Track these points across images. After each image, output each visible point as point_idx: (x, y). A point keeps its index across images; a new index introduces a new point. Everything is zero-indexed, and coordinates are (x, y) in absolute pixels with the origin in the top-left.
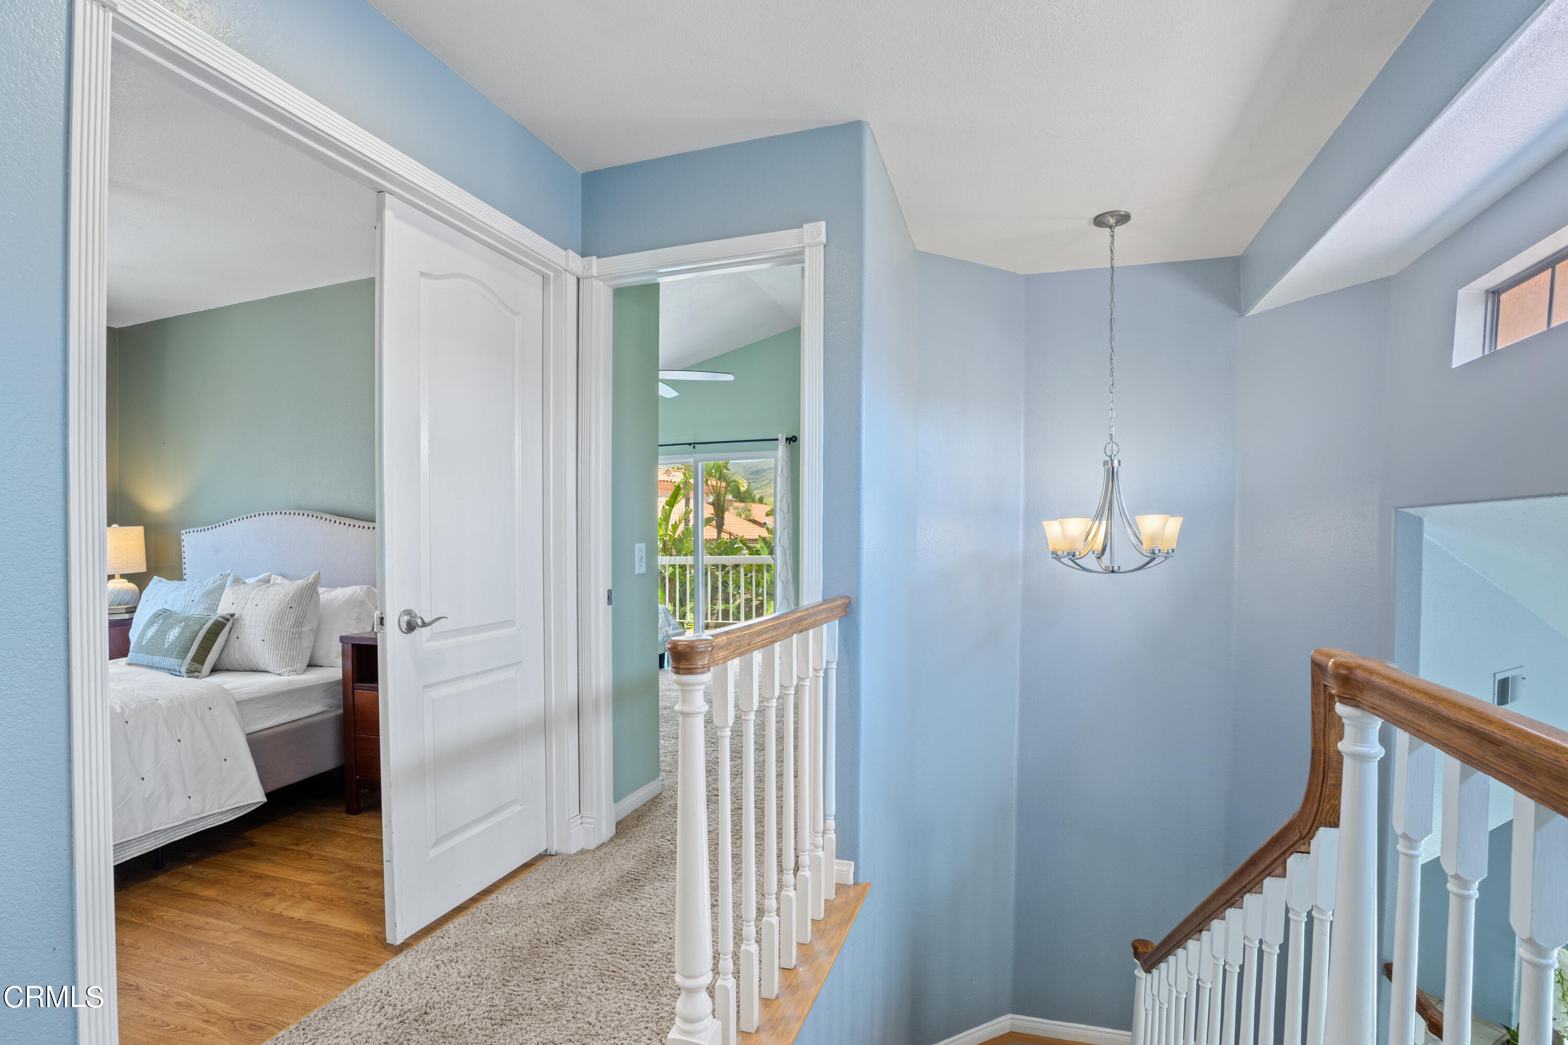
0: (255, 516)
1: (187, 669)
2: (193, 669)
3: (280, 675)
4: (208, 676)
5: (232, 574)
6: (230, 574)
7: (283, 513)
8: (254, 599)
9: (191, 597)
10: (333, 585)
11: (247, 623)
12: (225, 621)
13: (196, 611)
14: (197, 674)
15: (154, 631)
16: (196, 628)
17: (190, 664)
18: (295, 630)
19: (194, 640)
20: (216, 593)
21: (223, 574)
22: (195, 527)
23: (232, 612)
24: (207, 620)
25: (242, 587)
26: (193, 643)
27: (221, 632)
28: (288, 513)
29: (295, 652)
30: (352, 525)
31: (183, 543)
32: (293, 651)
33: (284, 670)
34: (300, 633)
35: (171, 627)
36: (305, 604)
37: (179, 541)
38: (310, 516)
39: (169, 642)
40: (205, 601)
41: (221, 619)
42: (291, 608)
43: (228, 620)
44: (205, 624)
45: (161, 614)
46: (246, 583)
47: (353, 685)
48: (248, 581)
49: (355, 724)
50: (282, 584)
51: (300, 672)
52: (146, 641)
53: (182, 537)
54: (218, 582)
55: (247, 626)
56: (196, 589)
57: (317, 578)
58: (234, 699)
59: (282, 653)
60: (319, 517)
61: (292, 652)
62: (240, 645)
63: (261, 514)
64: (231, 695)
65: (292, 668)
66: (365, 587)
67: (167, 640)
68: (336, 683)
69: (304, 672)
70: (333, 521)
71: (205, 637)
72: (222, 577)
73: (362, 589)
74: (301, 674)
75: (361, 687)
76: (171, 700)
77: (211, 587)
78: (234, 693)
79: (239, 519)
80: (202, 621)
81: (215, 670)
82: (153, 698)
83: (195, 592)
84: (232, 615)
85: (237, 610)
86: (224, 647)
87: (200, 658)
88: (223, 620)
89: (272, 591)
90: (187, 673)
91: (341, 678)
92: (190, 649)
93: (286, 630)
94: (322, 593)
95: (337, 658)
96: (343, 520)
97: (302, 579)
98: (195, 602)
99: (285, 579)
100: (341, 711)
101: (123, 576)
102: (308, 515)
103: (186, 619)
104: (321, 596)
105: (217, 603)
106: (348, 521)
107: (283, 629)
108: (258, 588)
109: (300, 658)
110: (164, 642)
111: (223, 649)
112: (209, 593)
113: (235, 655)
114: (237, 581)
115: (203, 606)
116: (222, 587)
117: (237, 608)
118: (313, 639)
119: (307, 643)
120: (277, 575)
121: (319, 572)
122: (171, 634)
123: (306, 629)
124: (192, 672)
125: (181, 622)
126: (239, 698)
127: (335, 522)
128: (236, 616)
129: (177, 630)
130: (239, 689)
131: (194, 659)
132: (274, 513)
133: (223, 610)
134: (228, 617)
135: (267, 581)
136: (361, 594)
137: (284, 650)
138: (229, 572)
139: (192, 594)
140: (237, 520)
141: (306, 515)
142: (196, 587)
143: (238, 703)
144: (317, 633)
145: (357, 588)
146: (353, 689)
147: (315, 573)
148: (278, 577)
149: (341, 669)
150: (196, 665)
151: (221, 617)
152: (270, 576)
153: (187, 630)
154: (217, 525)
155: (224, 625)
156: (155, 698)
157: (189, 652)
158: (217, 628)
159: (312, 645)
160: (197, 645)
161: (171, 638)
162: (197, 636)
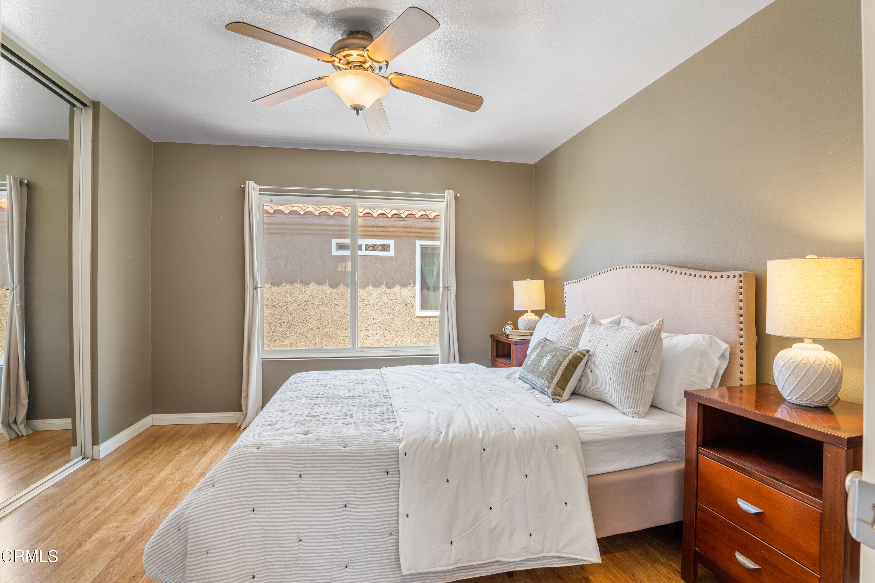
0: (610, 270)
1: (552, 392)
2: (556, 393)
3: (624, 413)
4: (568, 400)
5: (591, 315)
6: (590, 315)
7: (631, 267)
8: (605, 339)
9: (563, 331)
10: (675, 332)
11: (599, 360)
12: (582, 356)
13: (564, 343)
14: (559, 398)
15: (535, 355)
16: (561, 358)
17: (555, 388)
18: (639, 374)
19: (559, 369)
20: (578, 330)
21: (585, 315)
22: (571, 280)
23: (588, 348)
24: (569, 353)
25: (597, 327)
26: (558, 371)
27: (579, 364)
28: (635, 267)
29: (638, 395)
30: (693, 275)
31: (565, 291)
32: (637, 394)
33: (627, 410)
34: (644, 377)
35: (545, 355)
36: (648, 350)
37: (563, 289)
38: (654, 268)
39: (542, 366)
40: (571, 335)
41: (579, 354)
42: (636, 352)
43: (584, 356)
44: (567, 356)
45: (542, 342)
46: (601, 323)
47: (697, 448)
48: (604, 322)
49: (697, 491)
50: (630, 327)
51: (643, 416)
52: (530, 362)
53: (565, 287)
54: (582, 321)
55: (598, 363)
56: (567, 325)
57: (661, 325)
58: (580, 438)
59: (627, 394)
60: (662, 269)
61: (635, 395)
62: (593, 378)
63: (615, 269)
64: (577, 433)
65: (635, 410)
66: (707, 336)
67: (541, 365)
68: (678, 434)
69: (646, 415)
70: (674, 272)
71: (566, 367)
72: (585, 317)
73: (704, 338)
74: (643, 417)
75: (707, 454)
76: (524, 432)
77: (576, 325)
78: (581, 431)
79: (600, 273)
80: (566, 353)
81: (575, 394)
82: (511, 426)
83: (565, 328)
84: (588, 352)
85: (592, 347)
86: (581, 376)
87: (562, 384)
88: (580, 355)
89: (621, 333)
90: (552, 395)
91: (684, 429)
92: (555, 375)
93: (631, 372)
94: (666, 338)
95: (679, 404)
96: (684, 271)
97: (647, 324)
98: (566, 335)
99: (632, 322)
100: (682, 466)
101: (532, 311)
102: (652, 268)
103: (556, 349)
104: (664, 341)
105: (580, 338)
106: (688, 272)
107: (628, 371)
108: (609, 330)
109: (642, 401)
110: (539, 366)
111: (580, 378)
112: (575, 329)
113: (589, 387)
114: (595, 322)
115: (570, 339)
116: (584, 325)
117: (592, 345)
118: (655, 383)
119: (650, 387)
120: (626, 318)
121: (663, 319)
122: (545, 360)
123: (649, 373)
124: (556, 397)
125: (552, 351)
126: (586, 437)
127: (676, 272)
128: (591, 352)
129: (548, 357)
130: (586, 426)
131: (557, 385)
132: (624, 267)
133: (582, 346)
134: (584, 352)
135: (618, 323)
136: (704, 343)
137: (629, 392)
138: (589, 313)
139: (563, 329)
140: (598, 274)
141: (650, 267)
142: (566, 324)
143: (582, 443)
144: (659, 378)
145: (699, 336)
146: (698, 453)
147: (659, 319)
148: (626, 319)
149: (684, 420)
150: (559, 390)
151: (579, 352)
152: (620, 318)
153: (555, 359)
154: (585, 278)
155: (581, 359)
156: (513, 426)
157: (554, 378)
158: (576, 361)
159: (654, 389)
160: (561, 374)
161: (544, 364)
162: (560, 365)
